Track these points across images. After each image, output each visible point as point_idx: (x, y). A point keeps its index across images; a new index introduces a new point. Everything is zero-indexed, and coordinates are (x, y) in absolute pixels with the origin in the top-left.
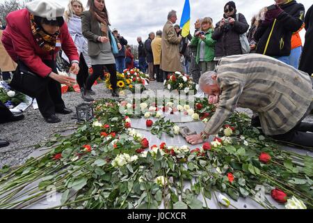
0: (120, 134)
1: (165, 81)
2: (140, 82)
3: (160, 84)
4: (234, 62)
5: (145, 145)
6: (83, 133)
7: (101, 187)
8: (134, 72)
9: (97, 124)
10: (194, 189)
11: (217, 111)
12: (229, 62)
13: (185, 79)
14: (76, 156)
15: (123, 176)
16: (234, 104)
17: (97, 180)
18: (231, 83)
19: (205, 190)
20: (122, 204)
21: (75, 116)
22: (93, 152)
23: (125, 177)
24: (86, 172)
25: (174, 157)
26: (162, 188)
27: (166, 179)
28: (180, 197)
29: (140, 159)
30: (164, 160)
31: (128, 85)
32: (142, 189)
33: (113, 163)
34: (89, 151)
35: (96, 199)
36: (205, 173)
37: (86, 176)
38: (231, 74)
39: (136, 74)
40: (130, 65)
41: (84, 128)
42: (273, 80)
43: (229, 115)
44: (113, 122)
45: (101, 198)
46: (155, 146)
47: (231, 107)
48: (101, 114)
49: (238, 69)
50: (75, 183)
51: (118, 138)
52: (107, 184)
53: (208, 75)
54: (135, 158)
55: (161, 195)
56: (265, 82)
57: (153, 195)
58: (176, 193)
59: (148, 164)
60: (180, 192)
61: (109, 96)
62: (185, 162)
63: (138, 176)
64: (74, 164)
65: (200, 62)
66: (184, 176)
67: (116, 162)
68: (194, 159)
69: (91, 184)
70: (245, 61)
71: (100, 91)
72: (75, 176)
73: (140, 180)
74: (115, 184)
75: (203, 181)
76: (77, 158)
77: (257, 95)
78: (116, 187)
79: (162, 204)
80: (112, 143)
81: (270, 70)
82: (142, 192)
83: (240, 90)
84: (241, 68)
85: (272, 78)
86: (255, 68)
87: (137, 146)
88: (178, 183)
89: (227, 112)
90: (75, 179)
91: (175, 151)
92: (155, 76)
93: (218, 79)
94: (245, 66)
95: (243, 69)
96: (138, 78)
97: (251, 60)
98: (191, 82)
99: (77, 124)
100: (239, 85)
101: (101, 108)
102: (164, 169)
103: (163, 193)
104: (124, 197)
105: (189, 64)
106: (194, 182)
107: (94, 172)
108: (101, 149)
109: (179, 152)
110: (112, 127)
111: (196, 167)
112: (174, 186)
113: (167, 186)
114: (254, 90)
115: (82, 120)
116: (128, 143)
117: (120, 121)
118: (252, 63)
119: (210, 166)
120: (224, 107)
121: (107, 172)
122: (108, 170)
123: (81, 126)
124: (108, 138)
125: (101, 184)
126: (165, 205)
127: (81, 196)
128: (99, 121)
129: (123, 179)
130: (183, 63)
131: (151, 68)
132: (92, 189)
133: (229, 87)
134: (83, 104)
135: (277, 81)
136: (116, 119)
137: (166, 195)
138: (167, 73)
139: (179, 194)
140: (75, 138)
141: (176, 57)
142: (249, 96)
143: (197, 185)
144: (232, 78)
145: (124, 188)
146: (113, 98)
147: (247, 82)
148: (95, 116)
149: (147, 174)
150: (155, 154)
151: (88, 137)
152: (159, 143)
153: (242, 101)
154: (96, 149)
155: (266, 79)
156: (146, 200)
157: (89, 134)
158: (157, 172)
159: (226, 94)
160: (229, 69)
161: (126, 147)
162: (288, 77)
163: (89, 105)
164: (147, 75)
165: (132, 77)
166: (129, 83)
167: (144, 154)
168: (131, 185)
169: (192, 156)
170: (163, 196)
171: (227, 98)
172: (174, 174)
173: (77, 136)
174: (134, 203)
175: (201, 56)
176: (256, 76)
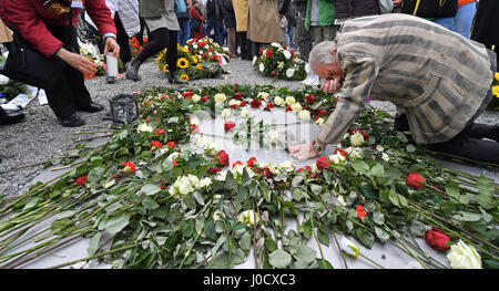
0: (183, 144)
1: (255, 58)
2: (215, 59)
3: (246, 63)
4: (365, 28)
5: (223, 161)
6: (122, 143)
7: (152, 229)
8: (204, 44)
9: (144, 127)
10: (302, 230)
11: (339, 105)
12: (356, 28)
13: (287, 54)
14: (111, 180)
15: (188, 210)
16: (364, 93)
17: (146, 217)
18: (359, 61)
19: (320, 232)
20: (187, 254)
21: (108, 115)
22: (139, 173)
23: (192, 212)
24: (127, 205)
25: (270, 181)
26: (251, 229)
27: (257, 214)
28: (279, 243)
29: (215, 183)
30: (254, 184)
31: (194, 65)
32: (219, 230)
33: (171, 191)
34: (133, 172)
35: (145, 247)
36: (319, 205)
37: (127, 211)
38: (359, 47)
39: (207, 46)
40: (197, 33)
41: (123, 134)
42: (427, 57)
43: (358, 112)
44: (170, 125)
45: (152, 245)
46: (239, 163)
47: (359, 99)
48: (151, 112)
49: (370, 38)
50: (110, 223)
51: (179, 151)
52: (161, 224)
53: (323, 48)
54: (207, 182)
55: (249, 240)
56: (413, 59)
57: (237, 240)
58: (273, 237)
59: (229, 191)
60: (279, 235)
61: (164, 83)
62: (288, 188)
63: (212, 211)
64: (108, 193)
65: (311, 27)
66: (286, 210)
67: (177, 189)
68: (303, 182)
69: (136, 224)
70: (383, 25)
71: (148, 74)
72: (110, 211)
73: (216, 217)
74: (175, 223)
75: (315, 218)
76: (113, 182)
77: (402, 80)
78: (176, 229)
79: (251, 255)
80: (170, 158)
81: (421, 40)
82: (219, 235)
83: (373, 71)
84: (375, 36)
85: (425, 53)
86: (397, 37)
87: (209, 162)
88: (277, 222)
89: (354, 107)
90: (110, 217)
91: (272, 170)
92: (239, 51)
93: (339, 55)
94: (381, 33)
95: (378, 39)
96: (210, 54)
97: (392, 24)
98: (297, 60)
99: (112, 128)
100: (373, 64)
101: (151, 102)
102: (254, 200)
103: (252, 237)
104: (189, 244)
105: (295, 31)
106: (301, 220)
107: (140, 204)
108: (152, 168)
109: (277, 172)
110: (169, 133)
111: (306, 195)
112: (271, 226)
113: (259, 226)
114: (397, 72)
115: (119, 122)
116: (195, 158)
117: (182, 123)
118: (393, 28)
119: (327, 194)
120: (349, 99)
121: (162, 205)
122: (164, 201)
123: (118, 131)
124: (163, 151)
125: (153, 224)
126: (256, 256)
127: (120, 242)
128: (148, 122)
129: (188, 216)
130: (283, 29)
131: (231, 37)
132: (138, 231)
133: (356, 67)
134: (122, 96)
135: (433, 57)
136: (175, 119)
137: (257, 241)
138: (258, 45)
139: (278, 238)
140: (110, 150)
141: (273, 19)
142: (389, 81)
143: (308, 224)
144: (361, 53)
145: (189, 228)
146: (170, 86)
147: (385, 59)
148: (141, 116)
149: (226, 207)
150: (239, 175)
151: (131, 149)
152: (245, 159)
153: (378, 90)
154: (143, 168)
155: (416, 55)
156: (226, 248)
157: (132, 143)
158: (242, 204)
159: (352, 78)
160: (357, 38)
161: (192, 165)
162: (451, 52)
163: (130, 97)
164: (226, 49)
165: (201, 52)
166: (196, 61)
167: (222, 176)
168: (200, 225)
169: (298, 179)
170: (252, 242)
171: (354, 85)
172: (269, 207)
173: (112, 147)
174: (205, 253)
175: (314, 18)
176: (399, 49)
